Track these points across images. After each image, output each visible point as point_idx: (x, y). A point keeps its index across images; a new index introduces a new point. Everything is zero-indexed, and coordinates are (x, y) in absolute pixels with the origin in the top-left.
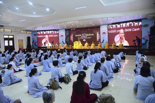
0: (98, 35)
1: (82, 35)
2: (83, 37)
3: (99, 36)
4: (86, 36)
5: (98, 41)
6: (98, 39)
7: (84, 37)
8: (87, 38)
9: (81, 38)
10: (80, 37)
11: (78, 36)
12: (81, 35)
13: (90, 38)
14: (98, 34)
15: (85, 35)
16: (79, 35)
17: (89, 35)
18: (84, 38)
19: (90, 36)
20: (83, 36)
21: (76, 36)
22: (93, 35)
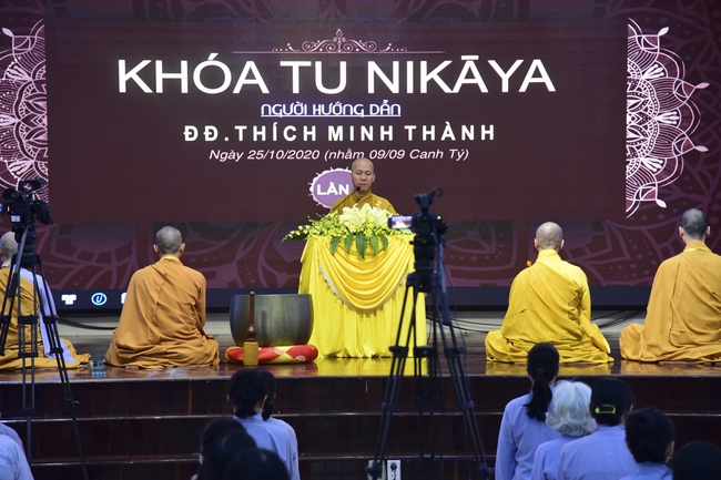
0: (660, 85)
1: (278, 78)
2: (299, 110)
3: (669, 118)
4: (386, 109)
5: (648, 209)
6: (653, 164)
7: (338, 110)
8: (400, 140)
9: (249, 144)
10: (245, 106)
11: (187, 77)
12: (252, 75)
13: (477, 145)
14: (654, 72)
15: (358, 74)
16: (212, 77)
17: (450, 76)
18: (322, 142)
19: (468, 106)
20: (310, 95)
21: (126, 75)
22: (538, 74)
